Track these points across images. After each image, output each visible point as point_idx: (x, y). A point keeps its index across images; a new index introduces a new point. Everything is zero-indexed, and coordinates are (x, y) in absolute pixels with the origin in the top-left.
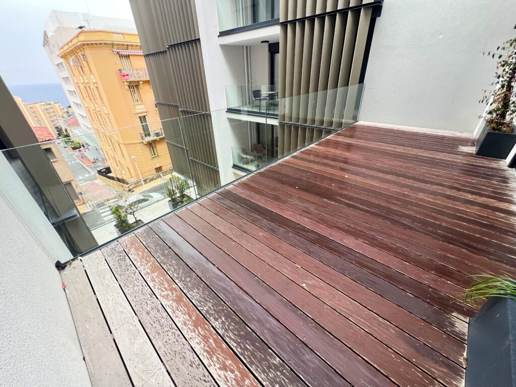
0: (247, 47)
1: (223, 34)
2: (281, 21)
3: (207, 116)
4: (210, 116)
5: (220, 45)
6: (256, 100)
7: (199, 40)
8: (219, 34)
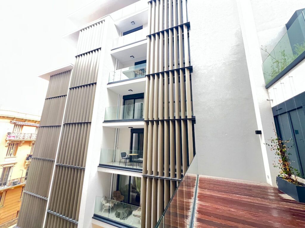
0: (117, 129)
1: (105, 122)
2: (145, 120)
3: (81, 170)
4: (84, 170)
5: (103, 126)
6: (123, 159)
7: (90, 123)
8: (103, 121)
